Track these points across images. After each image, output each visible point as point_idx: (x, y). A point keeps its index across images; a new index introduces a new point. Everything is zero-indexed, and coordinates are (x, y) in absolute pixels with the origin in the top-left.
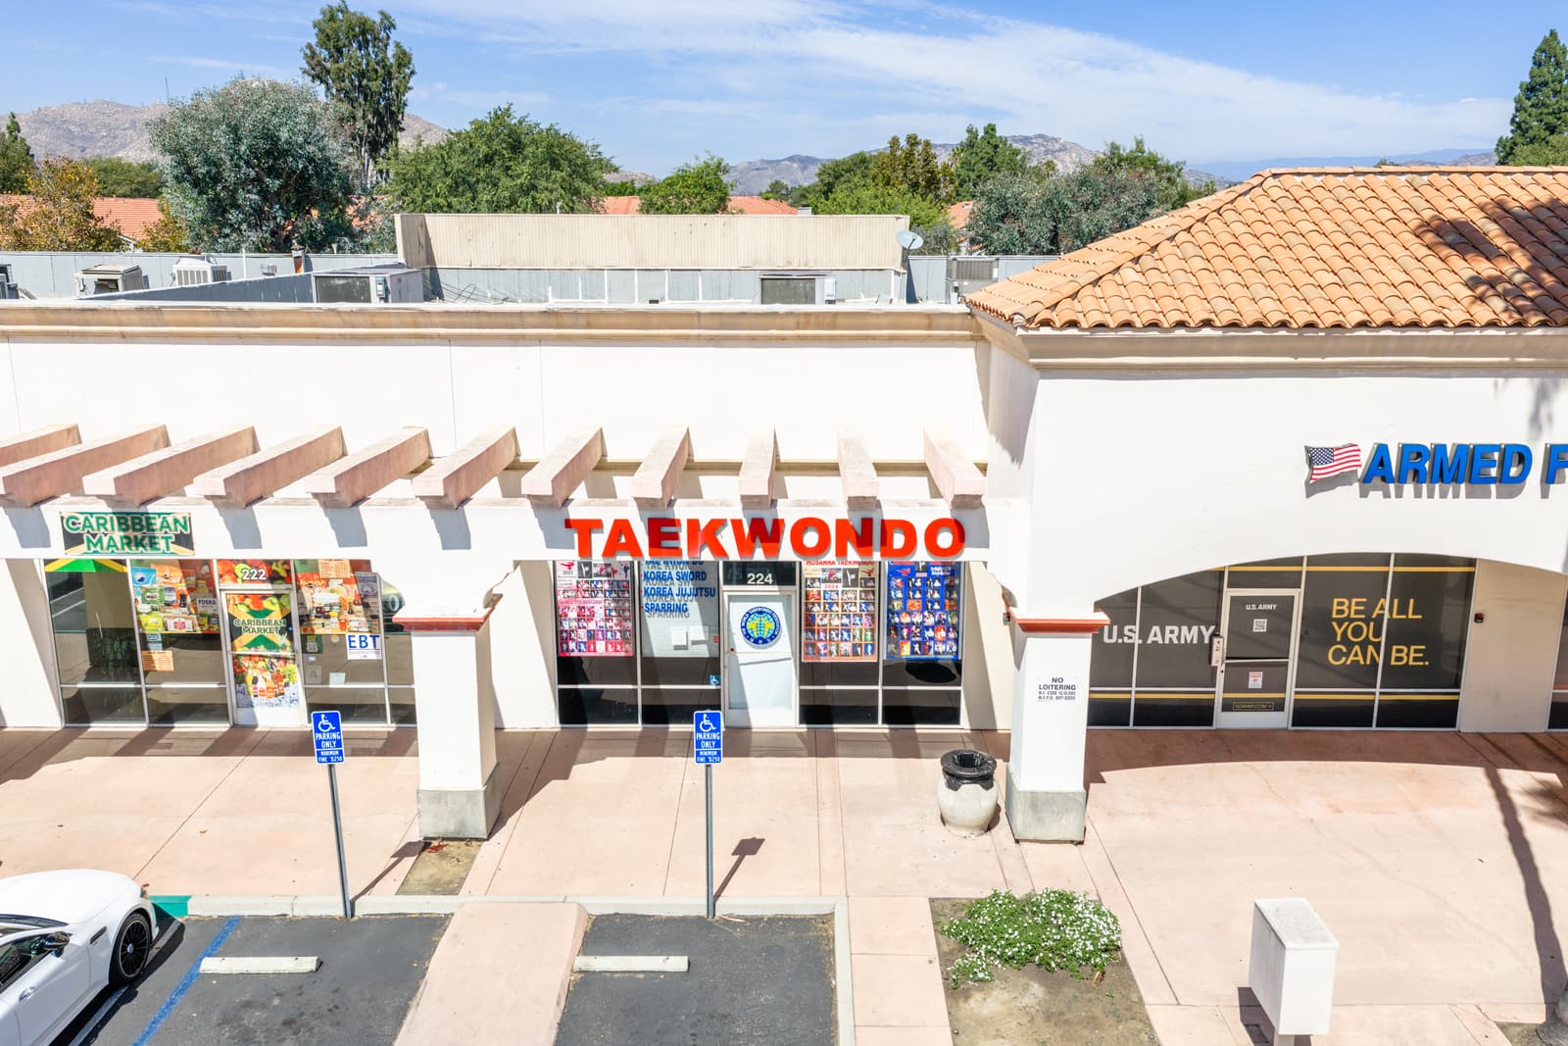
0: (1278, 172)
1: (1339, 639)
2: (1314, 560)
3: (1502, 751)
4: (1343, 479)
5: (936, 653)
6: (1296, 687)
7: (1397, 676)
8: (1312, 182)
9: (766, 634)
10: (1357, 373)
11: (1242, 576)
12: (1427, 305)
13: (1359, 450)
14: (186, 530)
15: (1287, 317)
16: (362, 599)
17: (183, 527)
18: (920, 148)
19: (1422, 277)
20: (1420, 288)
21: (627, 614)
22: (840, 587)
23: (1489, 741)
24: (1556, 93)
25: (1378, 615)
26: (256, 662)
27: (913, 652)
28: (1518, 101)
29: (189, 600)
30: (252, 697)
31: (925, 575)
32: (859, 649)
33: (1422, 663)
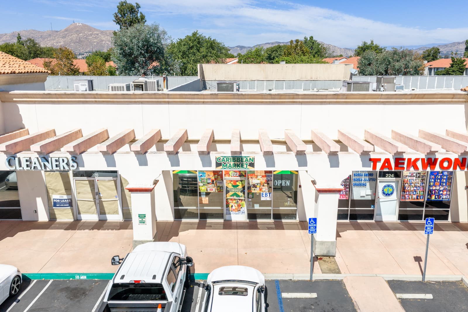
5: (442, 198)
9: (390, 192)
14: (253, 162)
16: (267, 182)
17: (252, 161)
21: (348, 186)
22: (414, 178)
26: (233, 201)
27: (435, 198)
29: (215, 182)
30: (231, 211)
31: (441, 174)
32: (418, 197)
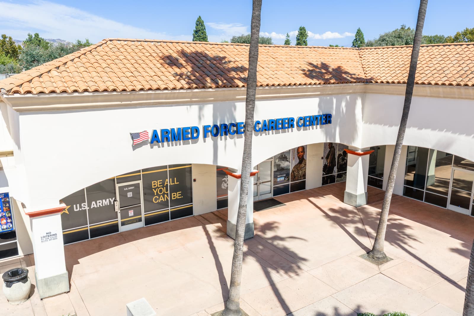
0: (112, 39)
1: (155, 194)
2: (144, 170)
3: (206, 219)
4: (144, 143)
5: (3, 229)
6: (145, 213)
7: (175, 202)
8: (123, 43)
10: (143, 106)
11: (122, 179)
12: (162, 82)
13: (148, 133)
15: (116, 88)
18: (8, 39)
19: (160, 74)
20: (160, 77)
23: (202, 217)
24: (202, 33)
25: (166, 184)
28: (193, 35)
33: (181, 197)
